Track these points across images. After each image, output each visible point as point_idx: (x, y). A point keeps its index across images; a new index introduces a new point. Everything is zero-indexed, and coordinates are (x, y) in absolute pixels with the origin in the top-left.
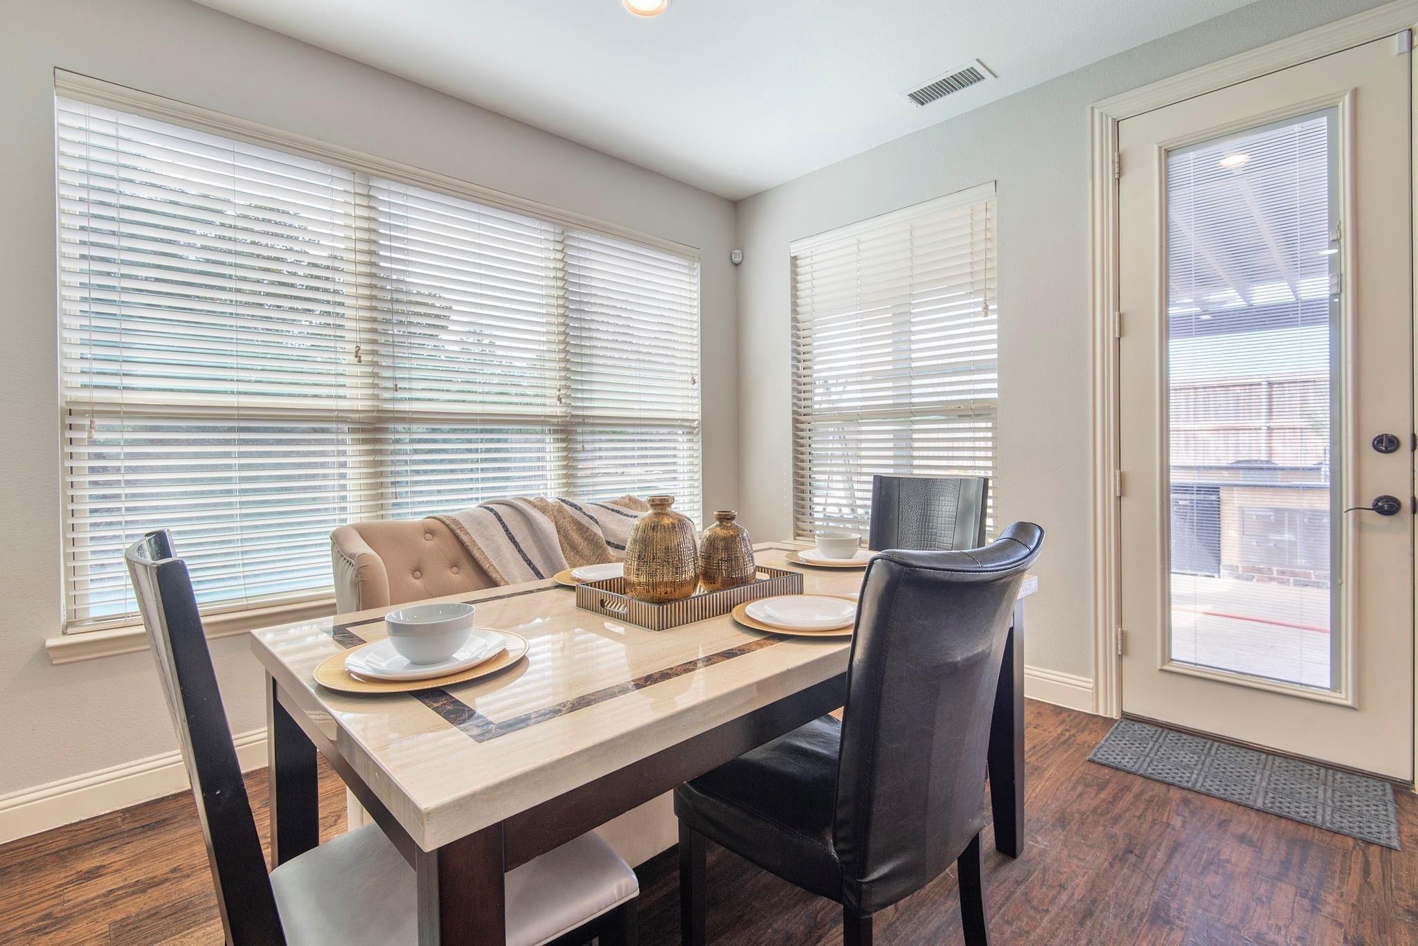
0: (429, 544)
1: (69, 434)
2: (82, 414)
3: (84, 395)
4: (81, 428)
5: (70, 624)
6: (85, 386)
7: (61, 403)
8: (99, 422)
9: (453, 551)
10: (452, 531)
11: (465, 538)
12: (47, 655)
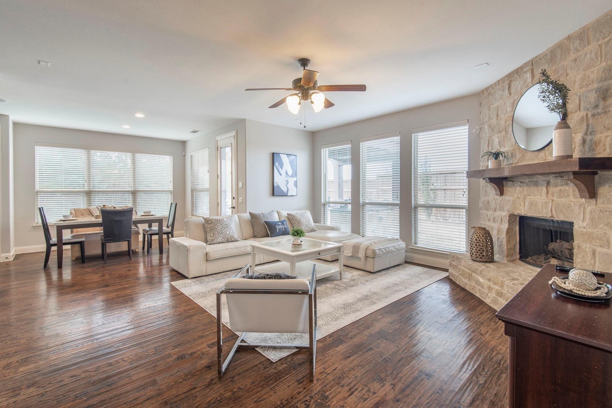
0: (85, 211)
1: (37, 195)
2: (39, 192)
3: (39, 189)
4: (39, 194)
5: (37, 223)
6: (40, 188)
7: (36, 191)
8: (41, 193)
9: (88, 212)
10: (89, 210)
11: (91, 211)
12: (34, 227)
